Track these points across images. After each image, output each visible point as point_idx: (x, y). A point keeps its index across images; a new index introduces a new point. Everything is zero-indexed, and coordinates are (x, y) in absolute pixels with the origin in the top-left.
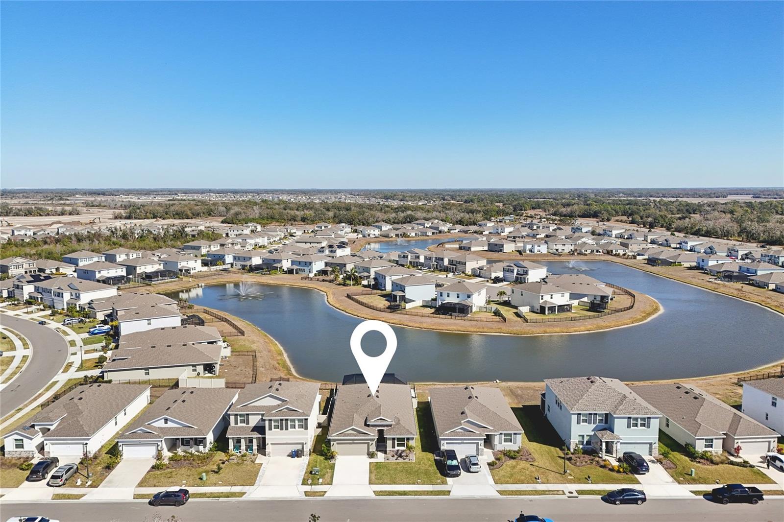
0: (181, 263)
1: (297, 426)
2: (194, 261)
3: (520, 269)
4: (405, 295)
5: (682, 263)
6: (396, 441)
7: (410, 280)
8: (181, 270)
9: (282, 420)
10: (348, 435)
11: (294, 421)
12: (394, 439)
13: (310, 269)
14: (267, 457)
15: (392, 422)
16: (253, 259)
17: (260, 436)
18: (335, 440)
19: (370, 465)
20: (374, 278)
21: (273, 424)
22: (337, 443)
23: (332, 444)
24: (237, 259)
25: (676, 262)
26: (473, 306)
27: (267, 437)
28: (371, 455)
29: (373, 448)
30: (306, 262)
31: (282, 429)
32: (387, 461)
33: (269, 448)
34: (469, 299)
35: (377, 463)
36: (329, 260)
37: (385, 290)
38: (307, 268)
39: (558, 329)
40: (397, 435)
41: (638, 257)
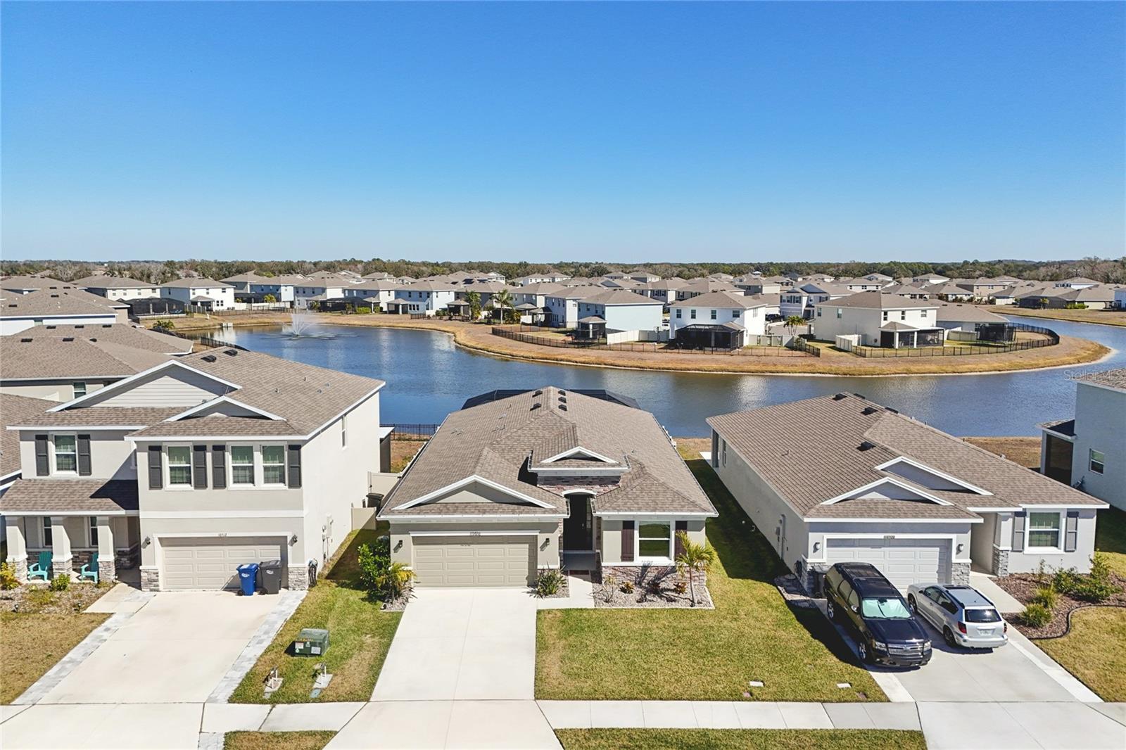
0: (196, 291)
1: (259, 474)
2: (221, 290)
3: (812, 296)
4: (604, 324)
5: (1086, 304)
6: (636, 533)
7: (614, 295)
8: (195, 303)
9: (200, 448)
10: (457, 508)
11: (244, 452)
12: (628, 525)
13: (428, 305)
14: (145, 593)
15: (619, 465)
16: (328, 291)
17: (122, 512)
18: (405, 528)
19: (538, 619)
20: (543, 308)
21: (166, 463)
22: (416, 541)
23: (393, 544)
24: (301, 291)
25: (1074, 302)
26: (745, 333)
27: (143, 514)
28: (543, 584)
29: (550, 559)
30: (420, 293)
31: (201, 484)
32: (606, 606)
33: (154, 559)
34: (737, 321)
35: (567, 611)
36: (462, 287)
37: (565, 326)
38: (423, 303)
39: (934, 367)
40: (639, 510)
41: (998, 302)
